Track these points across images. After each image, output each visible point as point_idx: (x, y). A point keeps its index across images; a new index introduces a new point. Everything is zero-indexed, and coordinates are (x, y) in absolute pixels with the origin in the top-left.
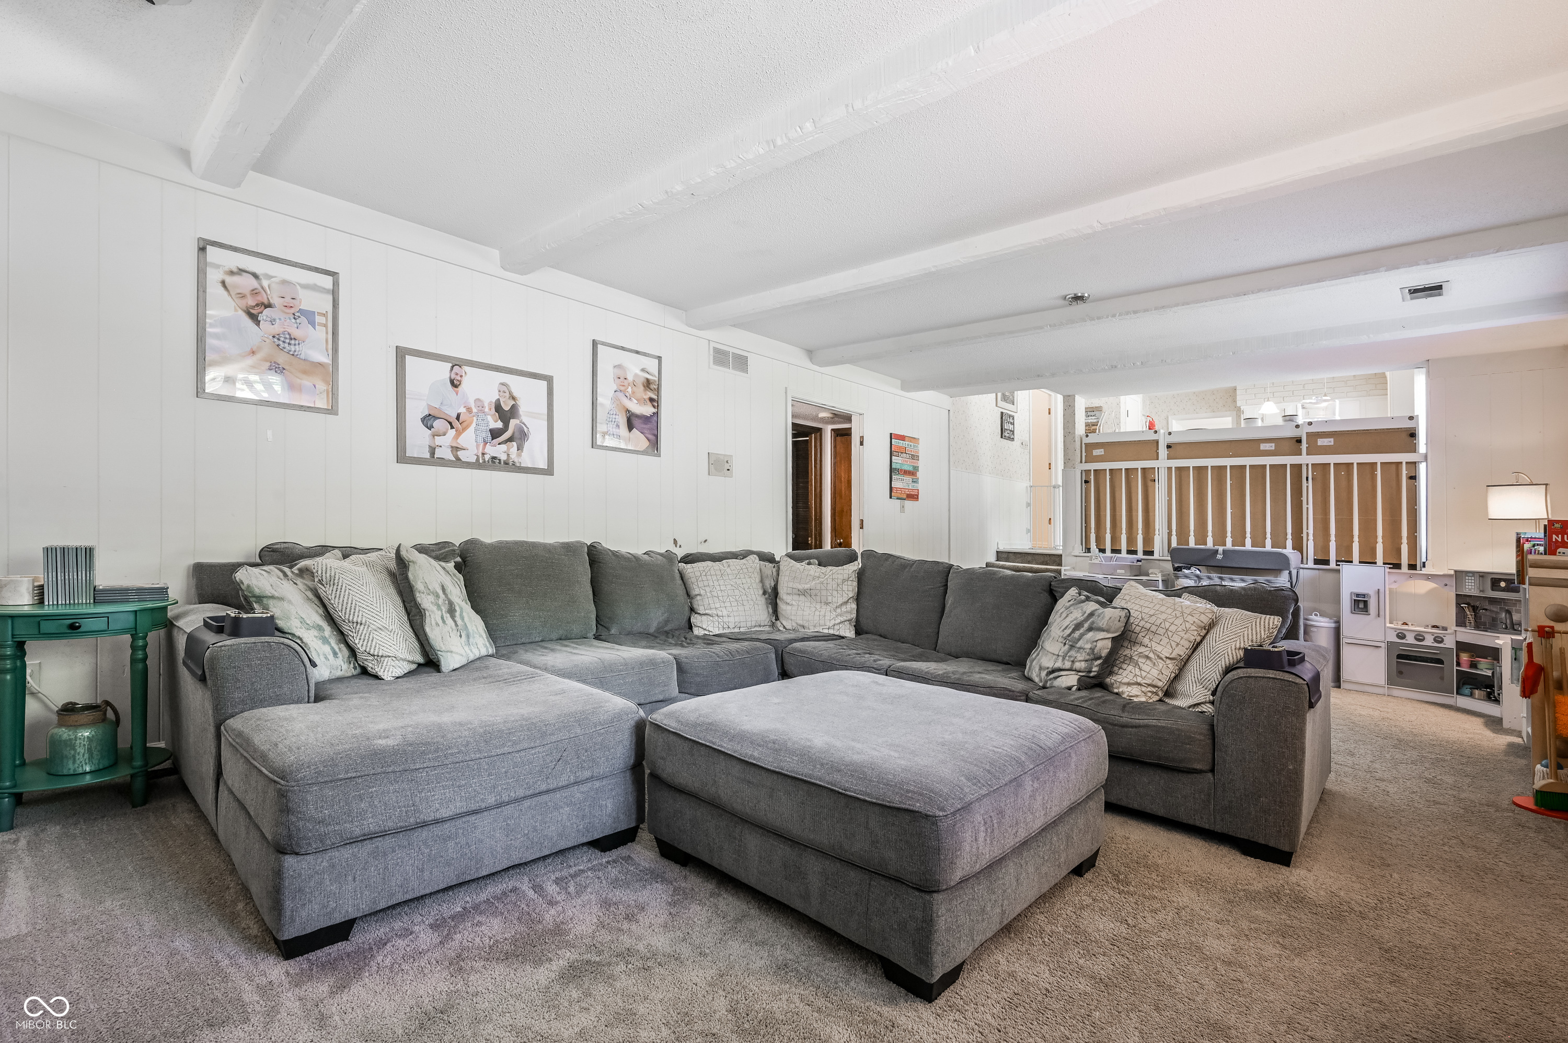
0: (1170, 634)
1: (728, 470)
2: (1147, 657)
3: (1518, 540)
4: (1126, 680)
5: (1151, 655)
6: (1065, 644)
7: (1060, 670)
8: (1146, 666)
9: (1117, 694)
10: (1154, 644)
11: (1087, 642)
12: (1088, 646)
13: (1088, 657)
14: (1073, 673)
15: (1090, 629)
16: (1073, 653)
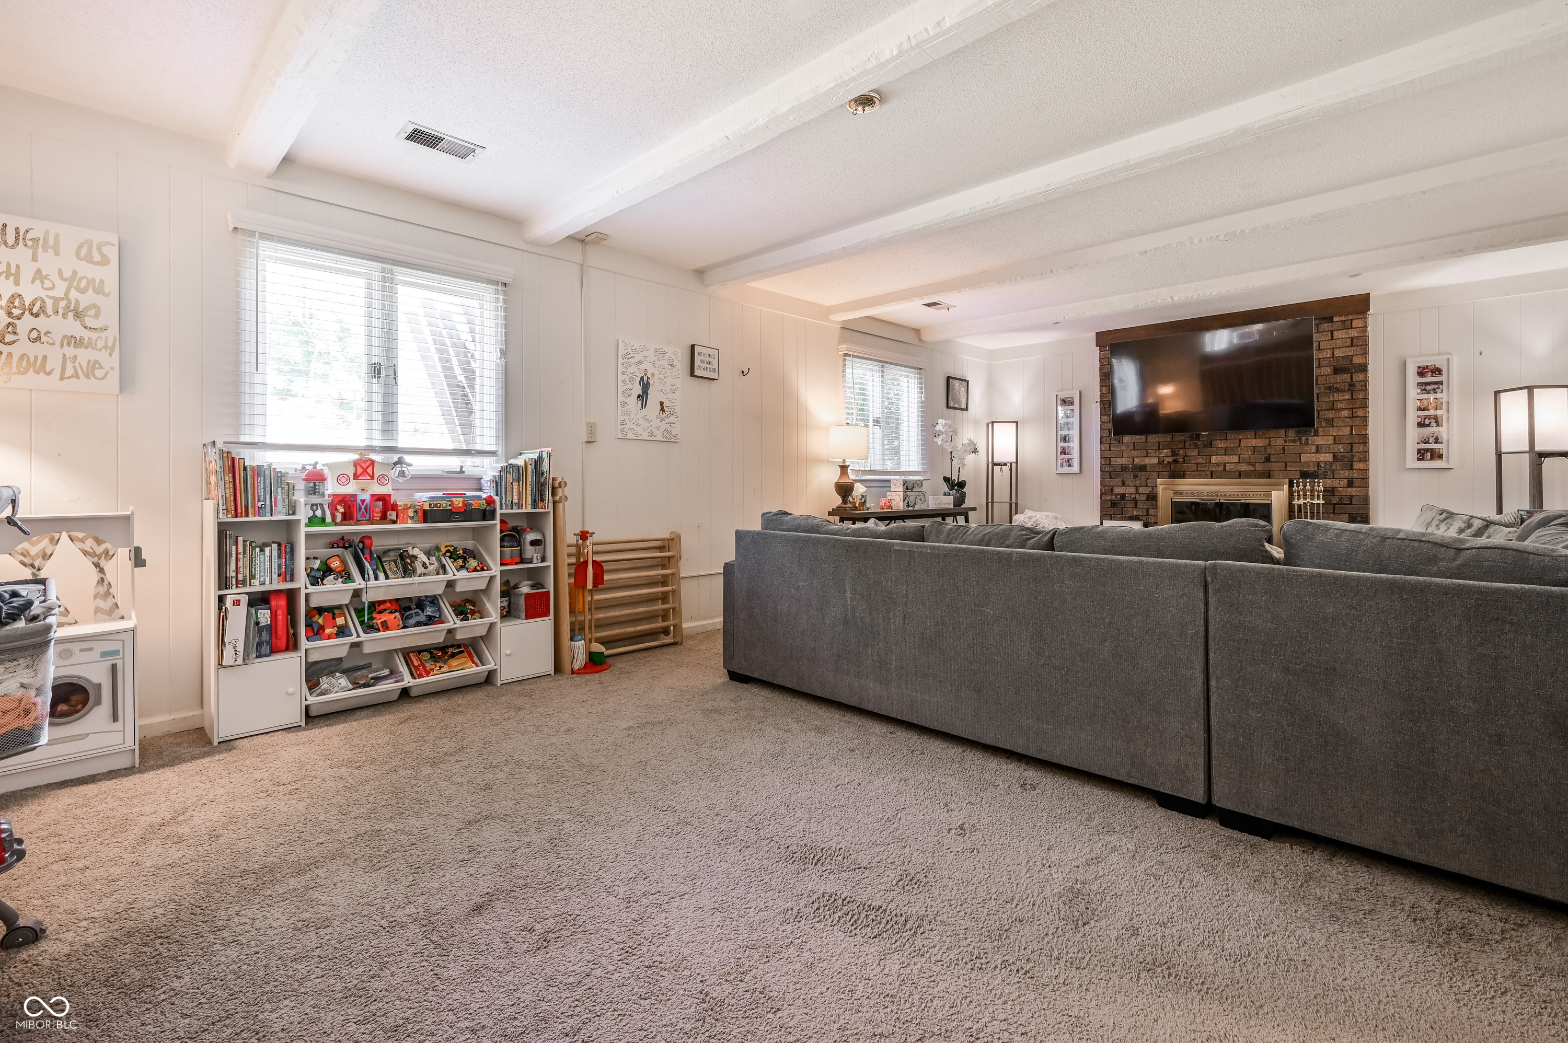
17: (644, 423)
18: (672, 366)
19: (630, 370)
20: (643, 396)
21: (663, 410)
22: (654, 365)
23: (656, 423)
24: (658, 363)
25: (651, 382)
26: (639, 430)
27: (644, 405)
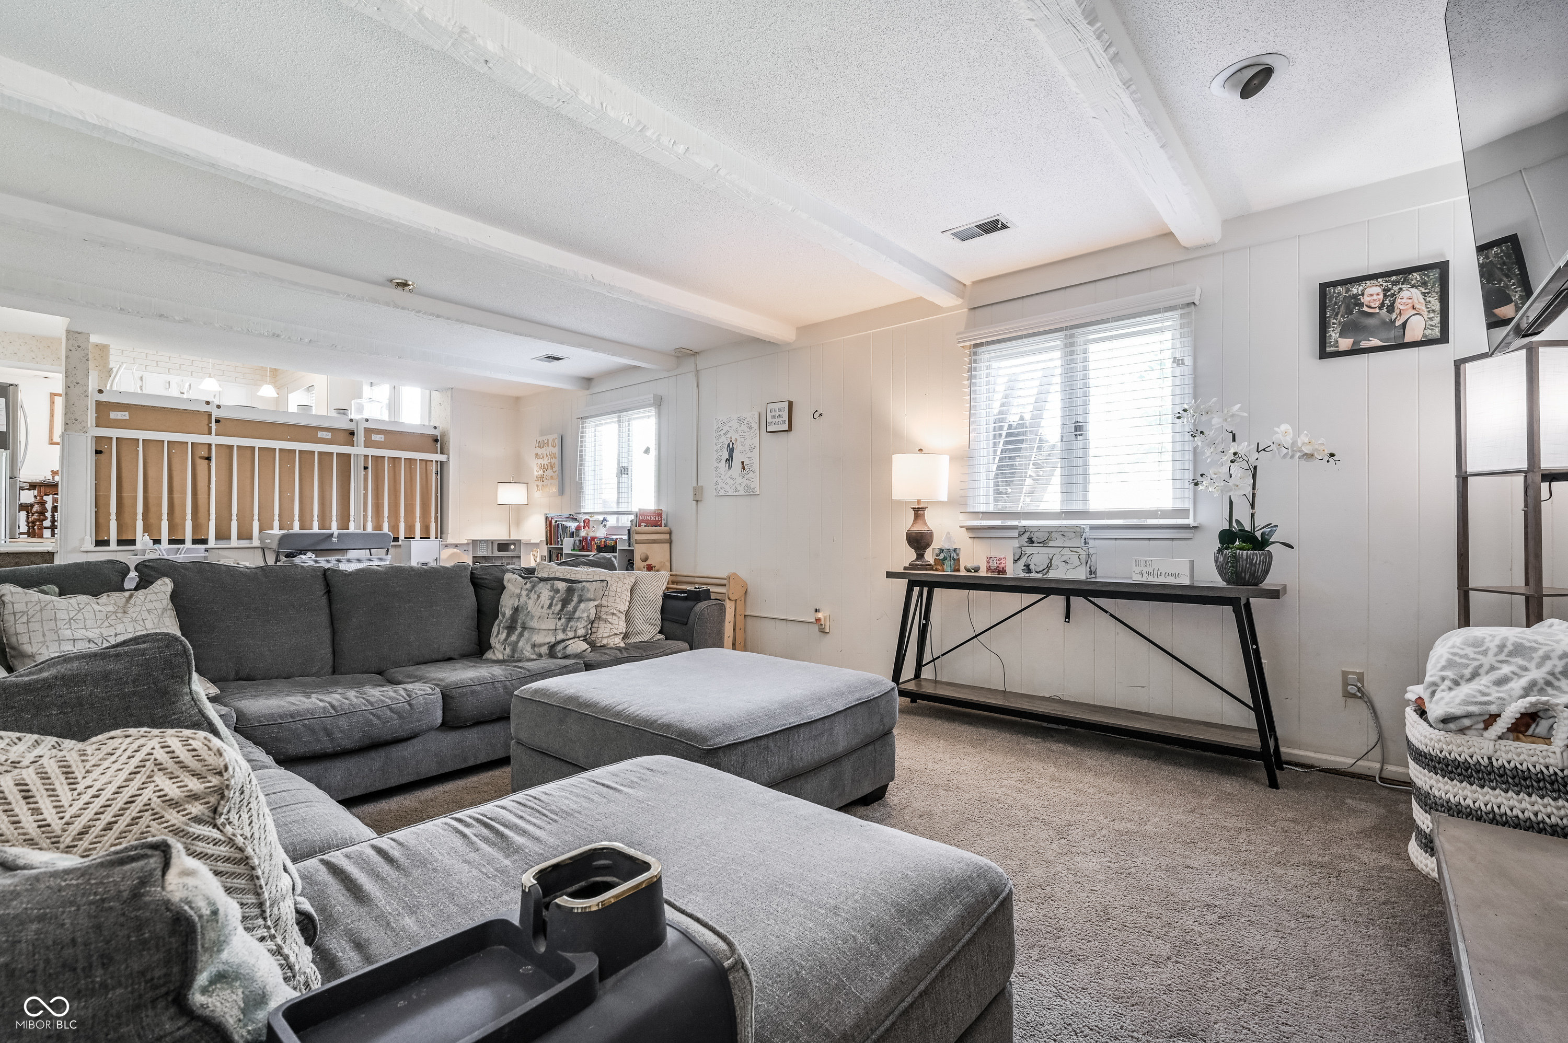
0: (619, 594)
2: (613, 614)
3: (547, 518)
4: (605, 635)
5: (615, 612)
6: (560, 619)
7: (563, 641)
8: (614, 620)
9: (601, 646)
10: (613, 604)
11: (584, 612)
12: (585, 615)
13: (586, 624)
14: (576, 639)
15: (580, 601)
16: (572, 623)
17: (730, 481)
18: (750, 428)
19: (721, 441)
20: (729, 460)
21: (744, 468)
22: (737, 431)
23: (739, 480)
24: (740, 429)
25: (735, 447)
26: (727, 488)
27: (730, 467)
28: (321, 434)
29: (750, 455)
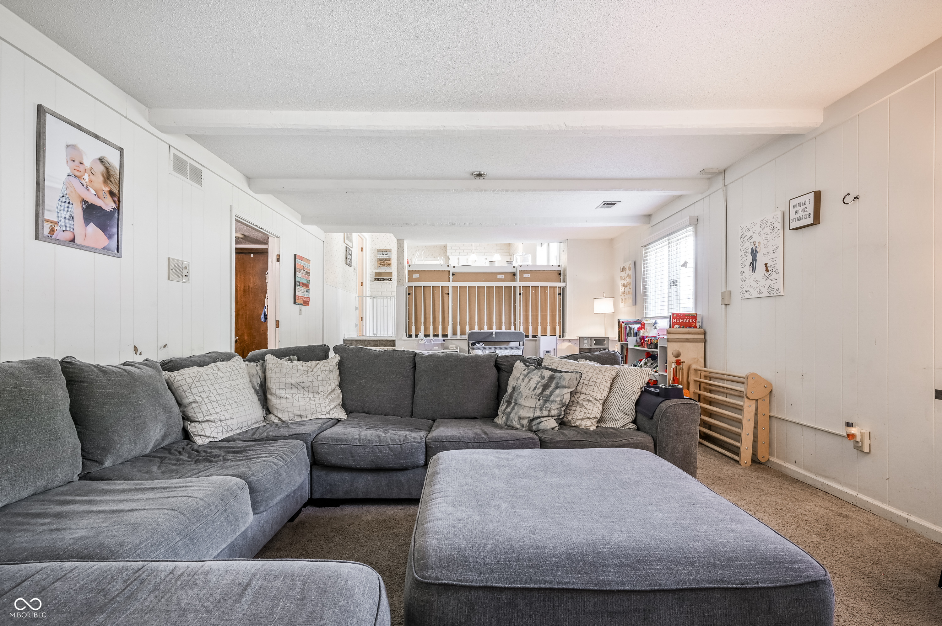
0: (598, 385)
1: (186, 276)
2: (589, 401)
3: (619, 322)
4: (579, 417)
5: (591, 399)
6: (539, 400)
7: (539, 417)
8: (590, 406)
9: (575, 426)
10: (591, 393)
11: (557, 396)
12: (558, 399)
13: (559, 406)
14: (550, 418)
15: (557, 387)
16: (547, 405)
17: (754, 284)
18: (773, 229)
19: (745, 246)
20: (753, 264)
21: (767, 270)
22: (759, 234)
23: (763, 282)
24: (763, 232)
25: (758, 250)
26: (751, 290)
27: (754, 271)
28: (500, 277)
29: (773, 256)
